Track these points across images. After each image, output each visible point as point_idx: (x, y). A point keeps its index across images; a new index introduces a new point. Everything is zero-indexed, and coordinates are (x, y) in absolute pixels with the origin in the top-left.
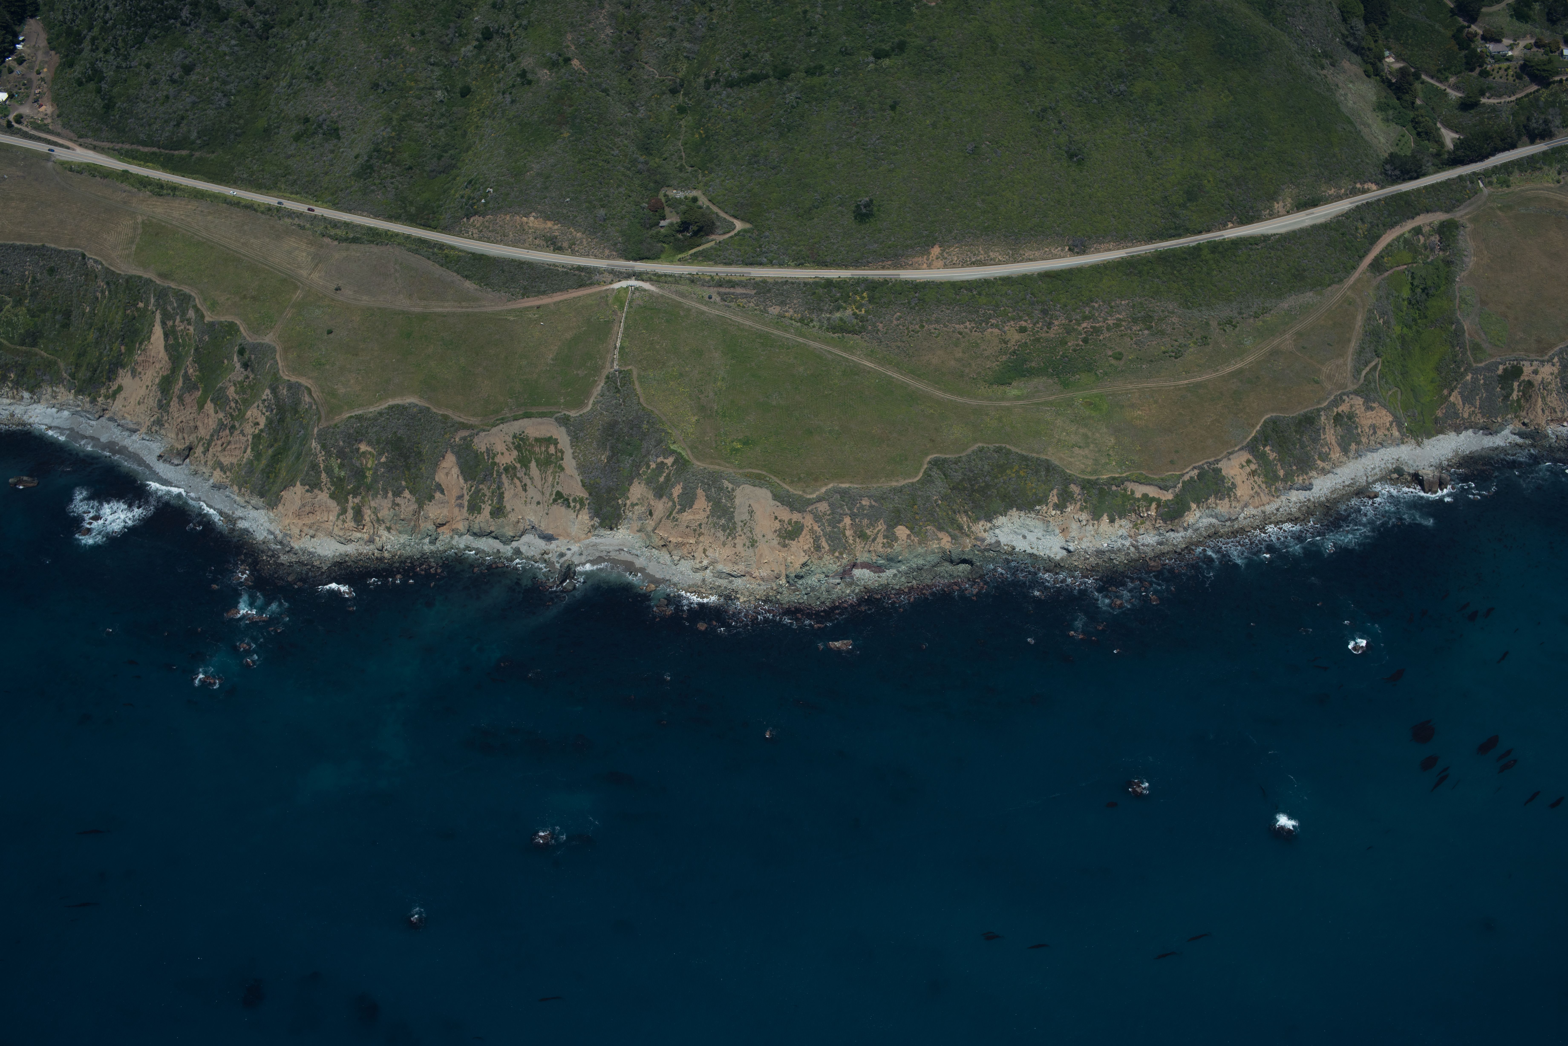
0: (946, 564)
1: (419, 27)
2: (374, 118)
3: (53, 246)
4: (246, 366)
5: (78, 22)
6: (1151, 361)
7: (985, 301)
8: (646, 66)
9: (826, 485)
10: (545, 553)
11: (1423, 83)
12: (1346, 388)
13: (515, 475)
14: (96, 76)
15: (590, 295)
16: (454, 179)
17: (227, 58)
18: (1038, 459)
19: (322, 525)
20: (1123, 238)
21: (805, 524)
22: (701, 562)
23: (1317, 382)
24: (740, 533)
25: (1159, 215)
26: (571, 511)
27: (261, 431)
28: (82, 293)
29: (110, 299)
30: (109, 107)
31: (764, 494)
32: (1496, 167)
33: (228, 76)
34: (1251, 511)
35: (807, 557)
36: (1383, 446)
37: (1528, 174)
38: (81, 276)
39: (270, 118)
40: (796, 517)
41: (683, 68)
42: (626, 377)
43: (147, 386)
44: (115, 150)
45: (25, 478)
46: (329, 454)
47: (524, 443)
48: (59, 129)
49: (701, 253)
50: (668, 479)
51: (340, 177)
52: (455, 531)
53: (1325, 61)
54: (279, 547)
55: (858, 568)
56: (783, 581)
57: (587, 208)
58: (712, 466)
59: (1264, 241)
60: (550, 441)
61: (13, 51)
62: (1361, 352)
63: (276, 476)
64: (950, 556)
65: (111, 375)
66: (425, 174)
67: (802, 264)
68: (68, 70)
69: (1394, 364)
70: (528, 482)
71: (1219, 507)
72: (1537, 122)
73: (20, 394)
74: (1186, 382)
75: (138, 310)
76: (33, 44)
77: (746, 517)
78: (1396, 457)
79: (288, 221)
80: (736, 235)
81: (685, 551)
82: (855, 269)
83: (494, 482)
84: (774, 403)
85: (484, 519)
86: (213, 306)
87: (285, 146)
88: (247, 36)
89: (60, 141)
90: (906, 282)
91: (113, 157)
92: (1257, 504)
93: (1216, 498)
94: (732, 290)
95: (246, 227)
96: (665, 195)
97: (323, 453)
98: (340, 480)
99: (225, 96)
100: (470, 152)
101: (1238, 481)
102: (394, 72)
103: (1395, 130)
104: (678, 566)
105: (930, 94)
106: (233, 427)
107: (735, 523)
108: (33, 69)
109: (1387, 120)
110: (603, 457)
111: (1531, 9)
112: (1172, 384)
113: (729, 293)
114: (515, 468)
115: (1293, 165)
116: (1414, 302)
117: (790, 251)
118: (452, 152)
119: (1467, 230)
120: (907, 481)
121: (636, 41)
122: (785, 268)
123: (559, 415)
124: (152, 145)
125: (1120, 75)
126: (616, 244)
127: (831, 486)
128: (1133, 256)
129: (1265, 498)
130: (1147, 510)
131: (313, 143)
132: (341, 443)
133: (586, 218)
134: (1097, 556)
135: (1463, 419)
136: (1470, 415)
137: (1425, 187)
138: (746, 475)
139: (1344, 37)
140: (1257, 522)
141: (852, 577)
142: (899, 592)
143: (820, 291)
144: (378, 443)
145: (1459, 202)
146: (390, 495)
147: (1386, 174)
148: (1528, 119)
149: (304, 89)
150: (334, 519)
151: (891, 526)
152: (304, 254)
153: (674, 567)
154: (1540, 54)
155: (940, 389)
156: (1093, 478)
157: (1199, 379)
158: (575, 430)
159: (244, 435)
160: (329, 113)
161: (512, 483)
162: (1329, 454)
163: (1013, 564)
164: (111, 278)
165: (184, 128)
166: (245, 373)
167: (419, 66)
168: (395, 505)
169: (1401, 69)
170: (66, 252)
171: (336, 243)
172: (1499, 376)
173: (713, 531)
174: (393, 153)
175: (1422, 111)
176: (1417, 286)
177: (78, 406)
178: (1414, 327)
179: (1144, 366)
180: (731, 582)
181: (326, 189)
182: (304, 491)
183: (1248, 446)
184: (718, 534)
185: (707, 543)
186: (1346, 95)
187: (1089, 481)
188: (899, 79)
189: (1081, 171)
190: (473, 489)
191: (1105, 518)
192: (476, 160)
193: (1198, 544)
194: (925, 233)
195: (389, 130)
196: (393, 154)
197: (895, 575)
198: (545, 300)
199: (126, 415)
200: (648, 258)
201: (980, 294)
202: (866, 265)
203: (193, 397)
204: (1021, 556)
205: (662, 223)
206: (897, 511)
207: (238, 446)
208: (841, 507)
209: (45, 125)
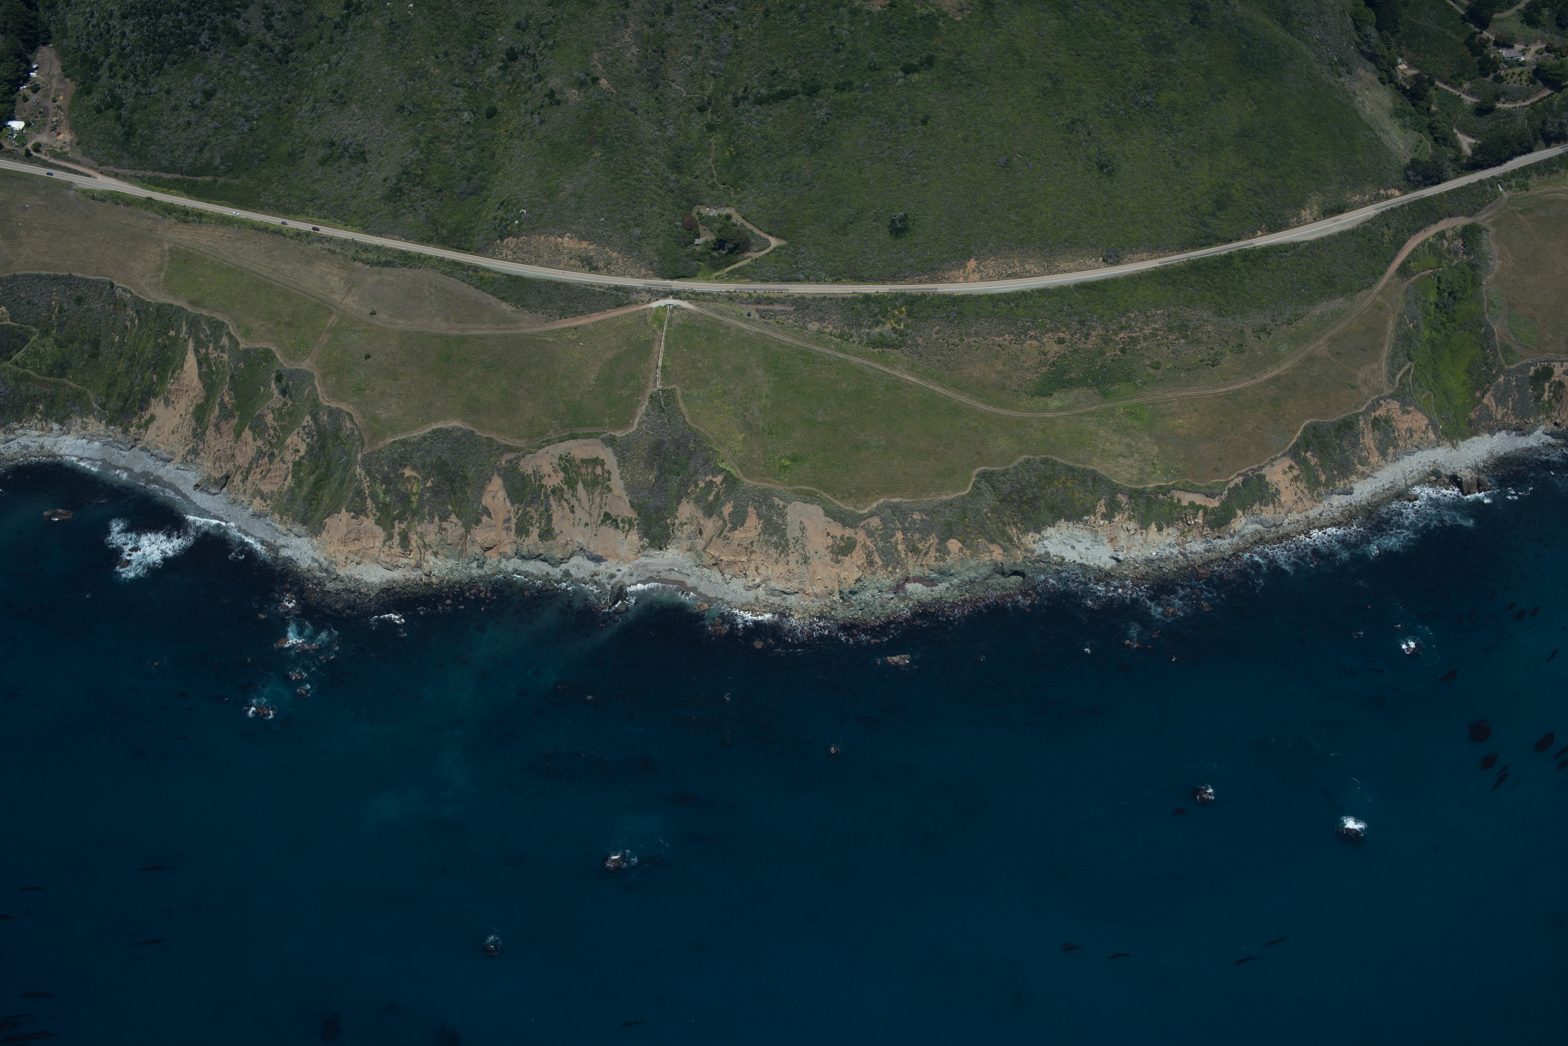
0: (998, 576)
1: (442, 48)
2: (402, 141)
3: (80, 275)
4: (284, 392)
5: (93, 48)
6: (1189, 370)
7: (1023, 313)
8: (673, 85)
9: (877, 500)
10: (595, 574)
11: (1437, 89)
12: (1382, 392)
13: (563, 497)
14: (115, 102)
15: (628, 315)
16: (485, 201)
17: (248, 82)
18: (1084, 469)
19: (368, 551)
20: (1155, 248)
21: (858, 539)
22: (753, 580)
23: (1353, 387)
24: (793, 550)
25: (1190, 224)
26: (619, 532)
27: (302, 458)
28: (111, 322)
29: (140, 328)
30: (129, 134)
31: (816, 510)
32: (1514, 171)
33: (249, 101)
34: (1294, 516)
35: (861, 573)
36: (1419, 449)
37: (1545, 177)
38: (109, 305)
39: (294, 143)
40: (848, 532)
41: (710, 86)
42: (669, 395)
43: (181, 415)
44: (137, 177)
45: (60, 511)
46: (373, 480)
47: (571, 465)
48: (78, 156)
49: (737, 270)
50: (717, 497)
51: (368, 201)
52: (503, 555)
53: (1342, 69)
54: (324, 574)
55: (910, 582)
56: (837, 597)
57: (622, 227)
58: (762, 484)
59: (1294, 248)
60: (596, 462)
61: (27, 79)
62: (1394, 356)
63: (318, 503)
64: (1002, 568)
65: (144, 404)
66: (455, 196)
67: (839, 280)
68: (85, 97)
69: (1425, 368)
70: (576, 504)
71: (1264, 514)
72: (1553, 126)
73: (50, 426)
74: (1225, 389)
75: (169, 338)
76: (47, 71)
77: (798, 534)
78: (1433, 460)
79: (318, 245)
80: (771, 252)
81: (737, 570)
82: (893, 284)
83: (542, 504)
84: (820, 419)
85: (532, 542)
86: (247, 333)
87: (311, 171)
88: (266, 60)
89: (81, 169)
90: (944, 296)
91: (135, 184)
92: (1300, 509)
93: (1261, 504)
94: (770, 307)
95: (275, 253)
96: (698, 214)
97: (368, 479)
98: (386, 505)
99: (247, 121)
100: (500, 174)
101: (1282, 486)
102: (419, 94)
103: (1413, 136)
104: (730, 585)
105: (960, 108)
106: (272, 455)
107: (787, 540)
108: (48, 97)
109: (1405, 127)
110: (650, 477)
111: (1540, 14)
112: (1211, 392)
113: (768, 310)
114: (562, 490)
115: (1318, 172)
116: (1441, 305)
117: (826, 267)
118: (480, 173)
119: (1490, 233)
120: (957, 495)
121: (661, 60)
122: (822, 284)
123: (605, 435)
124: (175, 172)
125: (1146, 87)
126: (651, 264)
127: (881, 501)
128: (1166, 266)
129: (1308, 504)
130: (1194, 518)
131: (339, 167)
132: (386, 469)
133: (622, 237)
134: (1146, 564)
135: (1496, 420)
136: (1503, 417)
137: (1447, 192)
138: (797, 492)
139: (1358, 45)
140: (1302, 527)
141: (905, 591)
142: (954, 605)
143: (859, 306)
144: (423, 467)
145: (1481, 206)
146: (436, 519)
147: (1409, 180)
148: (1544, 123)
149: (328, 112)
150: (380, 545)
151: (943, 540)
152: (336, 279)
153: (726, 586)
154: (1551, 59)
155: (982, 402)
156: (1140, 487)
157: (1237, 387)
158: (622, 450)
159: (284, 462)
160: (355, 136)
161: (560, 505)
162: (1368, 458)
163: (1064, 574)
164: (141, 306)
165: (207, 154)
166: (283, 400)
167: (444, 87)
168: (442, 529)
169: (1415, 75)
170: (93, 281)
171: (368, 267)
172: (1530, 377)
173: (765, 548)
174: (422, 175)
175: (1439, 117)
176: (1445, 291)
177: (110, 436)
178: (1443, 331)
179: (1182, 375)
180: (784, 599)
181: (355, 213)
182: (349, 517)
183: (1290, 451)
184: (770, 552)
185: (759, 561)
186: (1363, 102)
187: (1136, 490)
188: (929, 94)
189: (1112, 183)
190: (520, 511)
191: (1153, 527)
192: (507, 181)
193: (1245, 550)
194: (961, 247)
195: (417, 152)
196: (422, 177)
197: (948, 589)
198: (583, 321)
199: (160, 445)
200: (685, 277)
201: (1017, 306)
202: (903, 279)
203: (229, 425)
204: (1071, 567)
205: (697, 241)
206: (949, 524)
207: (278, 473)
208: (893, 521)
209: (65, 153)
